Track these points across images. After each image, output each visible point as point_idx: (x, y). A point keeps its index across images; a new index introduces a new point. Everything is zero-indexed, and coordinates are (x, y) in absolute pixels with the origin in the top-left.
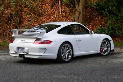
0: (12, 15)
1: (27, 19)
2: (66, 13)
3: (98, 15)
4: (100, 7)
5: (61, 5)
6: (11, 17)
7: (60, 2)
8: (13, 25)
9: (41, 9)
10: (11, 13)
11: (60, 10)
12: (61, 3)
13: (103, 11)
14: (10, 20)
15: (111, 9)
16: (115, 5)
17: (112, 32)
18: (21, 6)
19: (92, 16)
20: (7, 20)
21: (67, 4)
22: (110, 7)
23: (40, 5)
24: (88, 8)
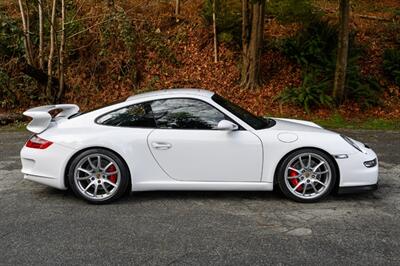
0: (125, 64)
1: (152, 72)
2: (225, 61)
3: (288, 64)
4: (291, 48)
5: (218, 45)
6: (122, 68)
7: (215, 39)
8: (126, 84)
9: (181, 54)
10: (123, 61)
11: (215, 55)
12: (217, 41)
13: (296, 56)
15: (311, 53)
16: (320, 46)
17: (311, 97)
18: (144, 48)
19: (275, 67)
20: (115, 73)
21: (229, 43)
22: (311, 49)
23: (181, 45)
24: (269, 50)
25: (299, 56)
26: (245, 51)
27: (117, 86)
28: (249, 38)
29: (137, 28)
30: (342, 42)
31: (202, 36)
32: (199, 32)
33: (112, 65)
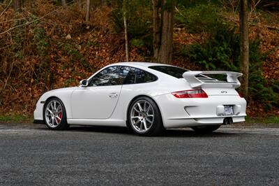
0: (38, 67)
1: (65, 76)
4: (199, 54)
5: (129, 51)
6: (35, 71)
7: (126, 45)
8: (39, 87)
9: (93, 59)
10: (36, 65)
12: (129, 47)
13: (204, 62)
14: (34, 77)
15: (219, 58)
16: (226, 52)
18: (55, 53)
20: (28, 76)
21: (140, 49)
22: (218, 55)
23: (92, 51)
24: (179, 56)
25: (208, 62)
26: (155, 55)
27: (30, 89)
28: (160, 44)
29: (48, 33)
30: (243, 46)
31: (113, 41)
32: (111, 38)
33: (24, 69)
